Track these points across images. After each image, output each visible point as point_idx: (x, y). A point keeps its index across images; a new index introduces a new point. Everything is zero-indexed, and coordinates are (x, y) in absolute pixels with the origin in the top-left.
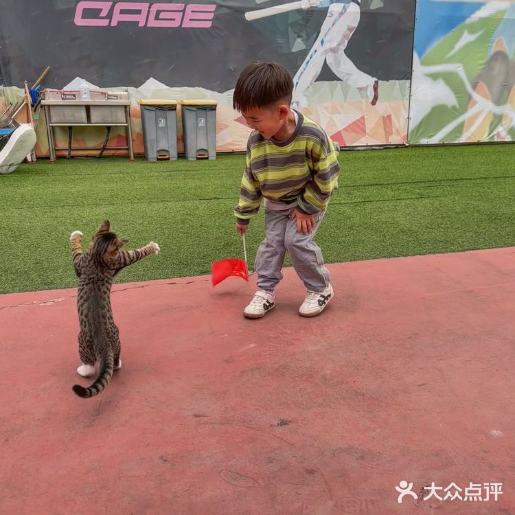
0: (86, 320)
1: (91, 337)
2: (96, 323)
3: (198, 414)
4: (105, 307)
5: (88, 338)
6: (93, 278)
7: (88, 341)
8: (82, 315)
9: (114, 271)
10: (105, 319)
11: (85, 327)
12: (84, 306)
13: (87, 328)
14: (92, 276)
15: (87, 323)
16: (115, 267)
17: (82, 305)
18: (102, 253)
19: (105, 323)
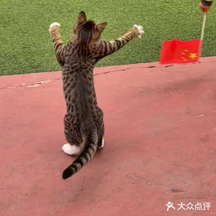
0: (73, 105)
1: (78, 120)
2: (84, 108)
3: (175, 189)
4: (91, 92)
5: (75, 122)
6: (76, 66)
7: (76, 124)
8: (69, 100)
9: (94, 60)
10: (91, 103)
11: (72, 111)
12: (72, 92)
13: (75, 112)
14: (75, 65)
15: (74, 108)
16: (96, 56)
17: (69, 91)
18: (88, 42)
19: (92, 108)
